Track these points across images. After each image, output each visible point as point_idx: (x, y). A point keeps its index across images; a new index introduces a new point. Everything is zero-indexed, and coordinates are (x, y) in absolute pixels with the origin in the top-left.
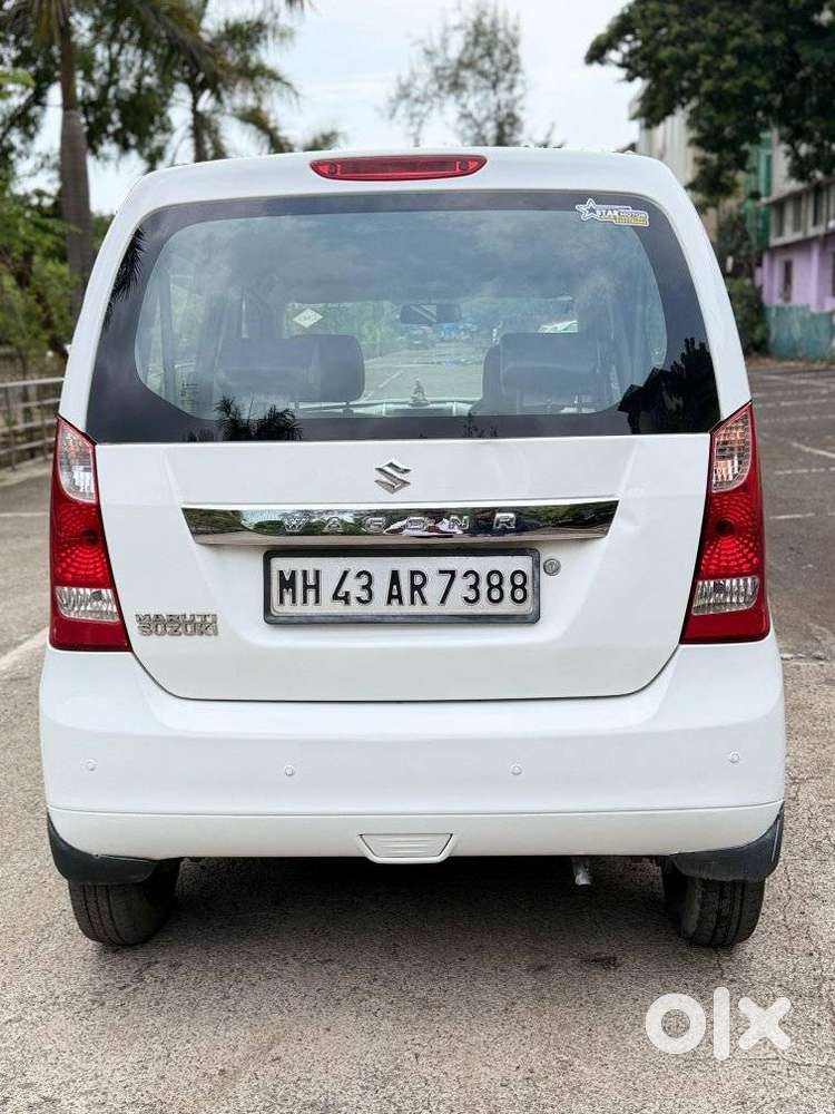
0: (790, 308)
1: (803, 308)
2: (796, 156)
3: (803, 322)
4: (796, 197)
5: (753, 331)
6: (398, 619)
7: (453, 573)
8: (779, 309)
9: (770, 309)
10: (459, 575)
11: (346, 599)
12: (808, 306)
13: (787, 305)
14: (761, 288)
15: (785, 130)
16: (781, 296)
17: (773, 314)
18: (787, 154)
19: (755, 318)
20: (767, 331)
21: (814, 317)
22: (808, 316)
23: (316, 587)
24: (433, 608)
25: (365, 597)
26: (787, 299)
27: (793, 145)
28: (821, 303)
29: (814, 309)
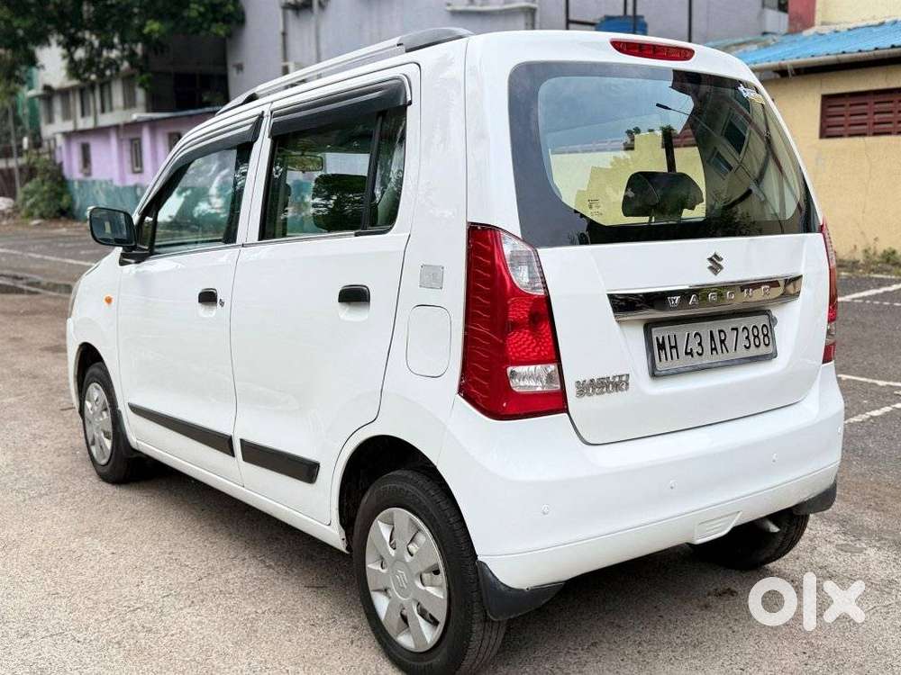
0: (94, 182)
1: (106, 182)
2: (72, 60)
3: (108, 193)
4: (64, 93)
5: (61, 199)
6: (719, 364)
7: (736, 329)
8: (81, 182)
9: (73, 182)
10: (740, 330)
11: (691, 353)
12: (111, 181)
13: (89, 179)
14: (61, 164)
15: (62, 38)
16: (81, 171)
17: (76, 185)
18: (64, 57)
19: (59, 189)
20: (72, 201)
21: (117, 189)
22: (112, 189)
23: (676, 347)
24: (732, 355)
25: (700, 352)
26: (89, 174)
27: (69, 50)
28: (122, 178)
29: (117, 183)
